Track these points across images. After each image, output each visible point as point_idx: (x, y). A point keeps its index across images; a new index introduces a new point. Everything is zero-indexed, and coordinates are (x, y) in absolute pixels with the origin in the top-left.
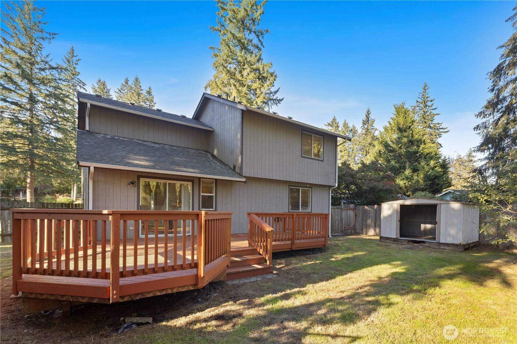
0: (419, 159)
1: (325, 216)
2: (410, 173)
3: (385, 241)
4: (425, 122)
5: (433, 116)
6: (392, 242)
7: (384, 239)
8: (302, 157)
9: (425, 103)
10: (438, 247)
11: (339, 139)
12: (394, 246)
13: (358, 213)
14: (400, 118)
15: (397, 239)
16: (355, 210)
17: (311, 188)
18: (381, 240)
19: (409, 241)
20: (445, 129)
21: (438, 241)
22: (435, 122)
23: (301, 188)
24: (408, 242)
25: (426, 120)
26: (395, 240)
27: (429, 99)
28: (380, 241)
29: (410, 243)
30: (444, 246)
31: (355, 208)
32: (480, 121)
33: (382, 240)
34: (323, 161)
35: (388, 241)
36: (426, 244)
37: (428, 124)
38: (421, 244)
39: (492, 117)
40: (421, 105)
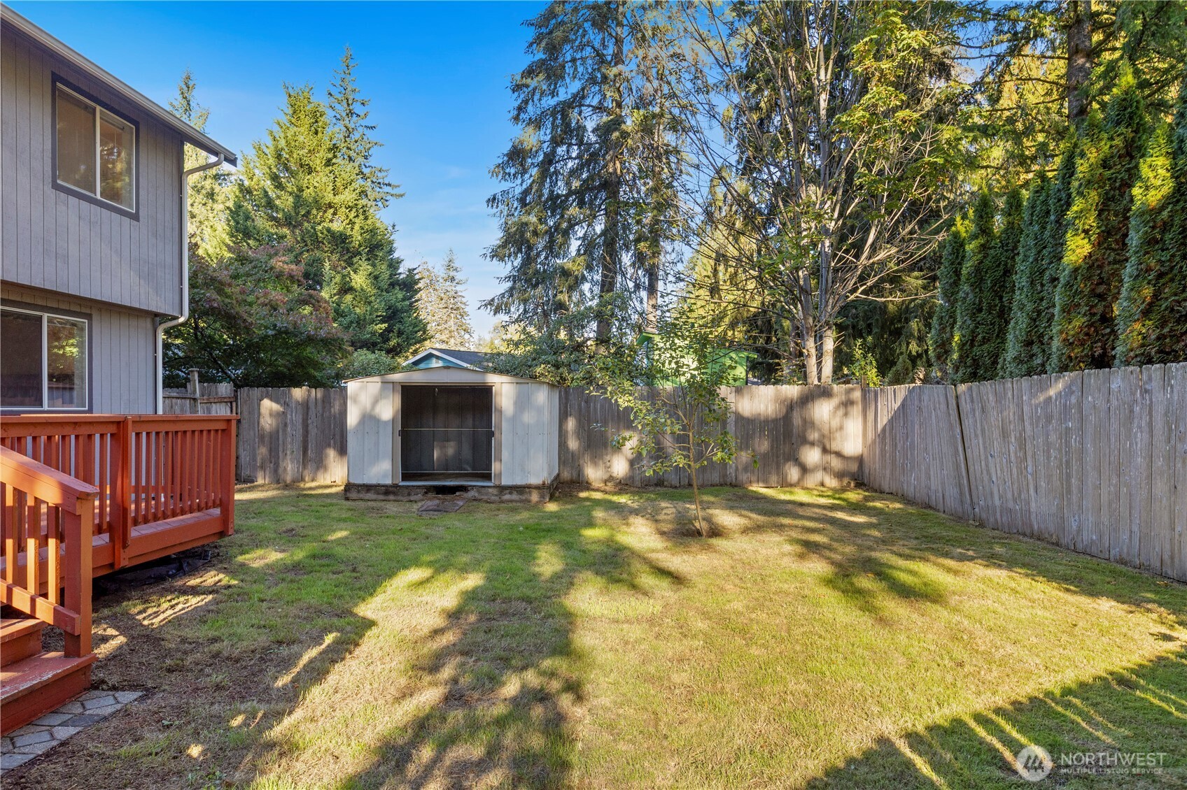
0: (355, 260)
1: (221, 426)
2: (335, 295)
3: (361, 496)
4: (350, 159)
5: (368, 146)
6: (381, 497)
7: (359, 492)
8: (56, 186)
9: (348, 105)
10: (497, 498)
11: (188, 147)
12: (392, 508)
13: (246, 413)
14: (302, 129)
15: (395, 486)
16: (234, 404)
17: (89, 317)
18: (348, 495)
19: (429, 489)
20: (396, 187)
21: (497, 483)
22: (371, 162)
23: (46, 316)
24: (426, 493)
25: (352, 153)
26: (388, 491)
27: (358, 97)
28: (347, 499)
29: (430, 495)
30: (510, 493)
31: (236, 397)
32: (498, 186)
33: (353, 495)
34: (135, 217)
35: (370, 495)
36: (472, 494)
37: (356, 164)
38: (457, 494)
39: (519, 181)
40: (338, 106)
